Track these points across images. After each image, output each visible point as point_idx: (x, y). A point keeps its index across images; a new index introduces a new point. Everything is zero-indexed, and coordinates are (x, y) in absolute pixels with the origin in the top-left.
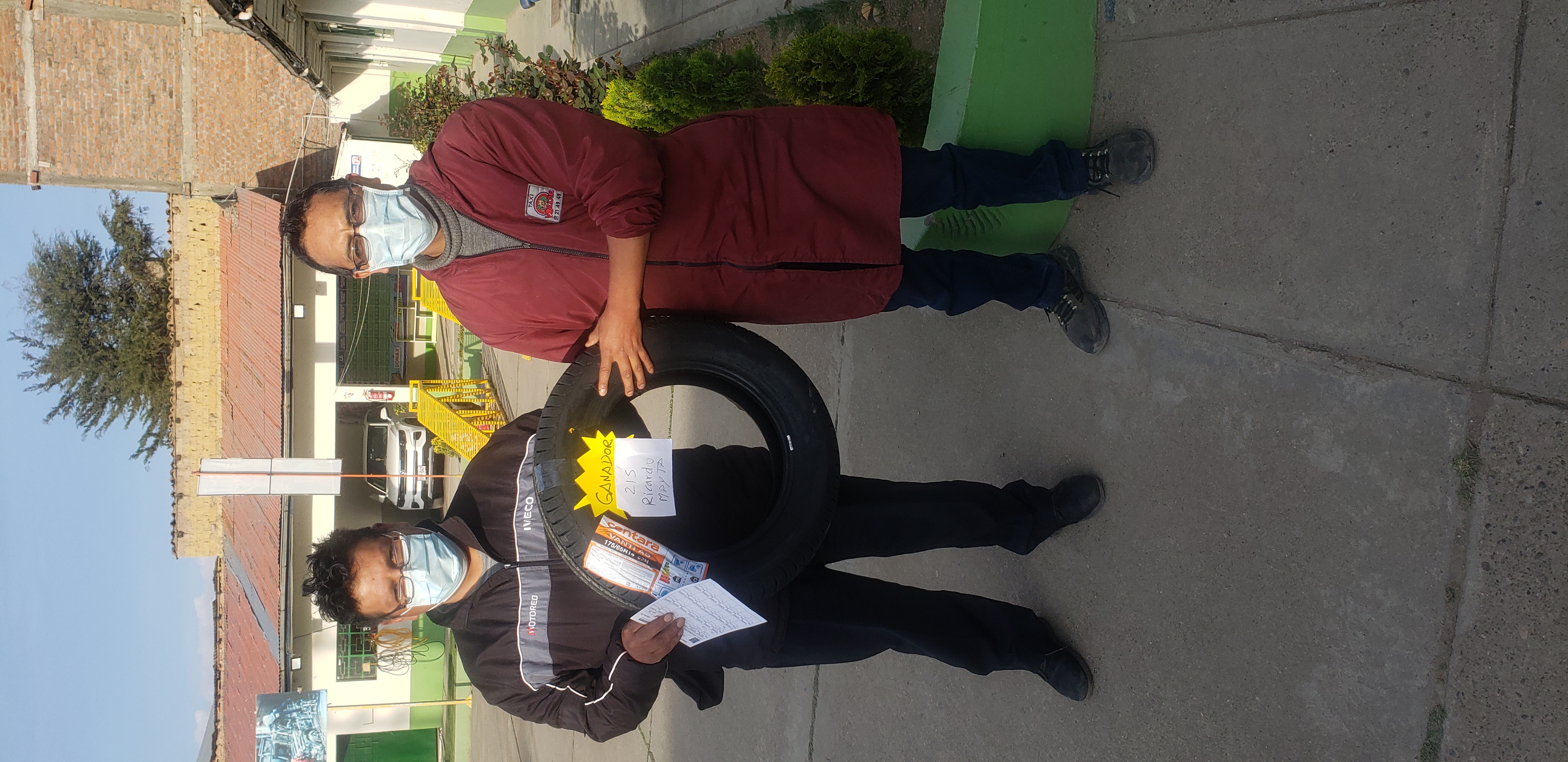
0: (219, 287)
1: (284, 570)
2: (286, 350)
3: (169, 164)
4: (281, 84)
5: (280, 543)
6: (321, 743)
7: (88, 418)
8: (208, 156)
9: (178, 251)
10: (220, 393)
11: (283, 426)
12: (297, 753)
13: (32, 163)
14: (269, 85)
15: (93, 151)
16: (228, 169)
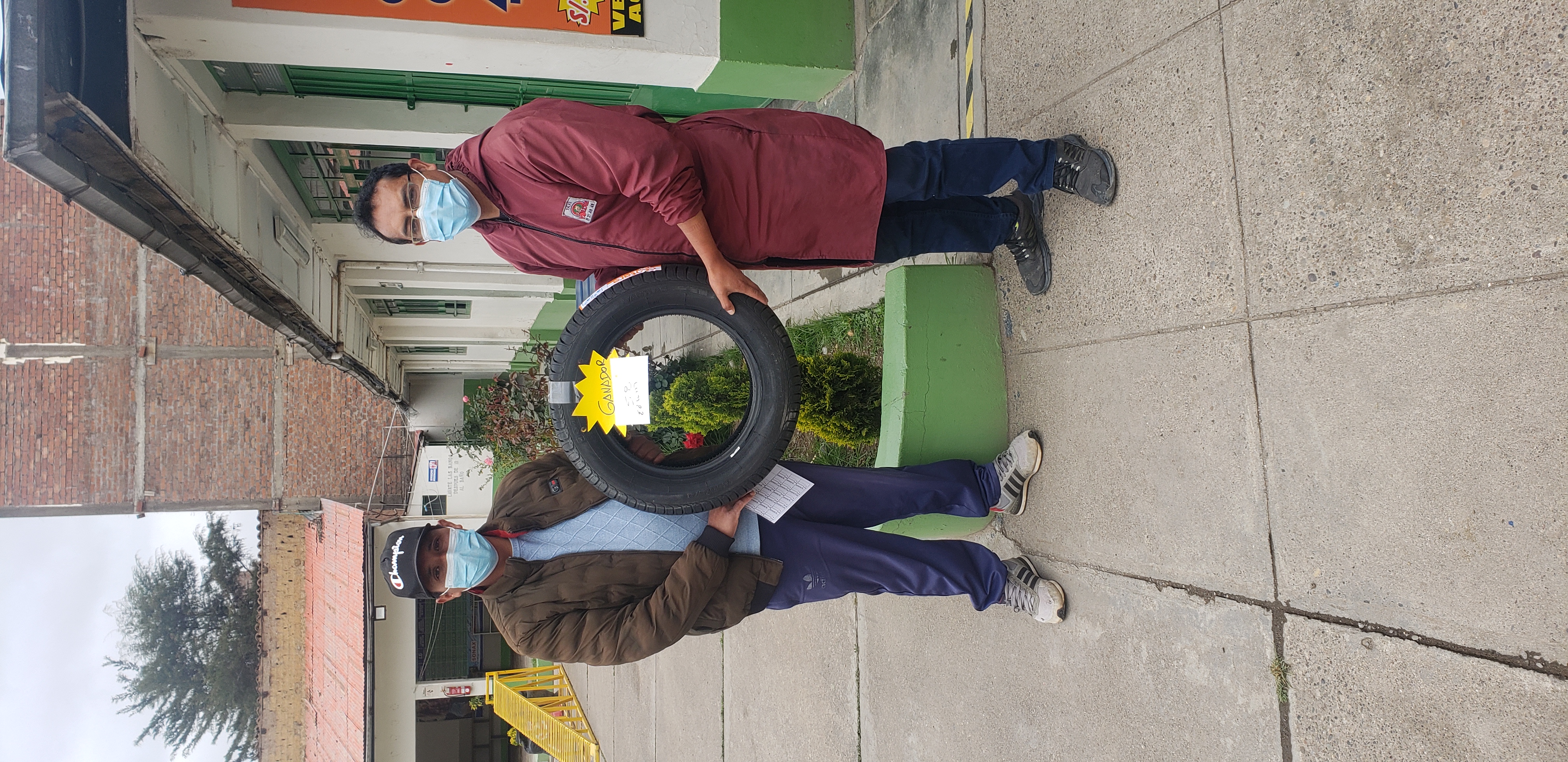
2: (368, 652)
3: (261, 483)
4: (363, 401)
7: (176, 739)
8: (296, 472)
11: (365, 728)
13: (139, 493)
14: (353, 402)
15: (193, 477)
16: (314, 483)
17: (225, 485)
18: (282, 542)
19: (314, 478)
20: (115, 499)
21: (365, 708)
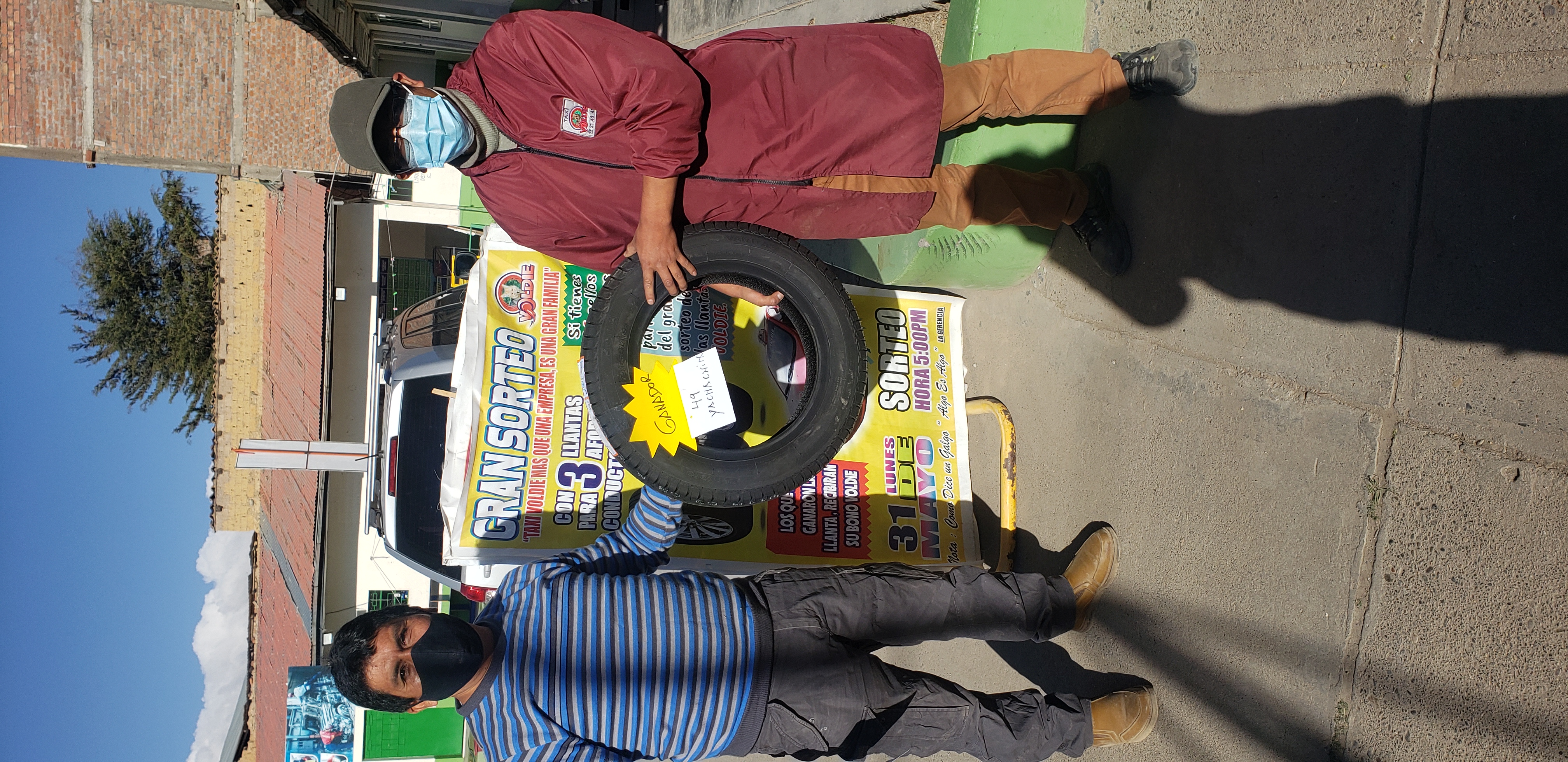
0: (263, 267)
1: (319, 547)
2: (327, 332)
3: (219, 146)
4: (329, 70)
5: (315, 520)
6: (349, 717)
7: (133, 393)
8: (256, 139)
9: (225, 231)
10: (260, 371)
11: (321, 406)
12: (326, 725)
13: (88, 141)
14: (318, 70)
15: (147, 131)
16: (276, 152)
17: (181, 144)
18: (242, 211)
20: (62, 145)
21: (322, 386)
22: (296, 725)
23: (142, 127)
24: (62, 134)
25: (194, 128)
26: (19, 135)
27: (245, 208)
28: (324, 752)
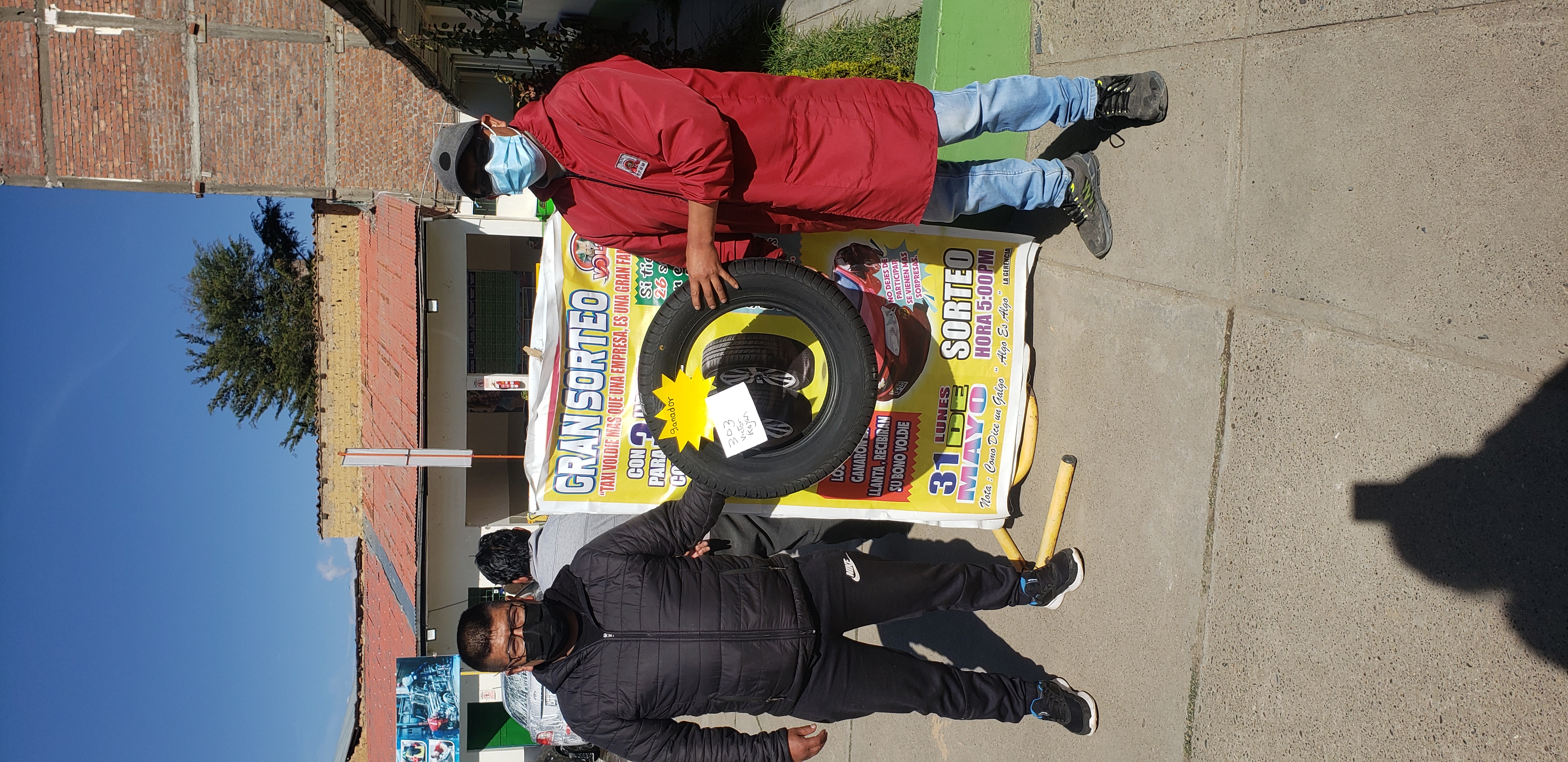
0: (358, 285)
1: (420, 548)
2: (421, 342)
3: (314, 172)
4: (414, 94)
5: (416, 522)
6: (454, 704)
8: (348, 163)
9: (322, 252)
10: (359, 383)
11: (419, 412)
12: (433, 713)
13: (196, 173)
14: (404, 95)
15: (248, 161)
16: (367, 175)
17: (280, 171)
18: (336, 232)
19: (367, 170)
20: (173, 178)
21: (418, 393)
22: (405, 713)
23: (244, 157)
24: (173, 168)
25: (291, 156)
26: (134, 171)
27: (340, 229)
28: (432, 738)
